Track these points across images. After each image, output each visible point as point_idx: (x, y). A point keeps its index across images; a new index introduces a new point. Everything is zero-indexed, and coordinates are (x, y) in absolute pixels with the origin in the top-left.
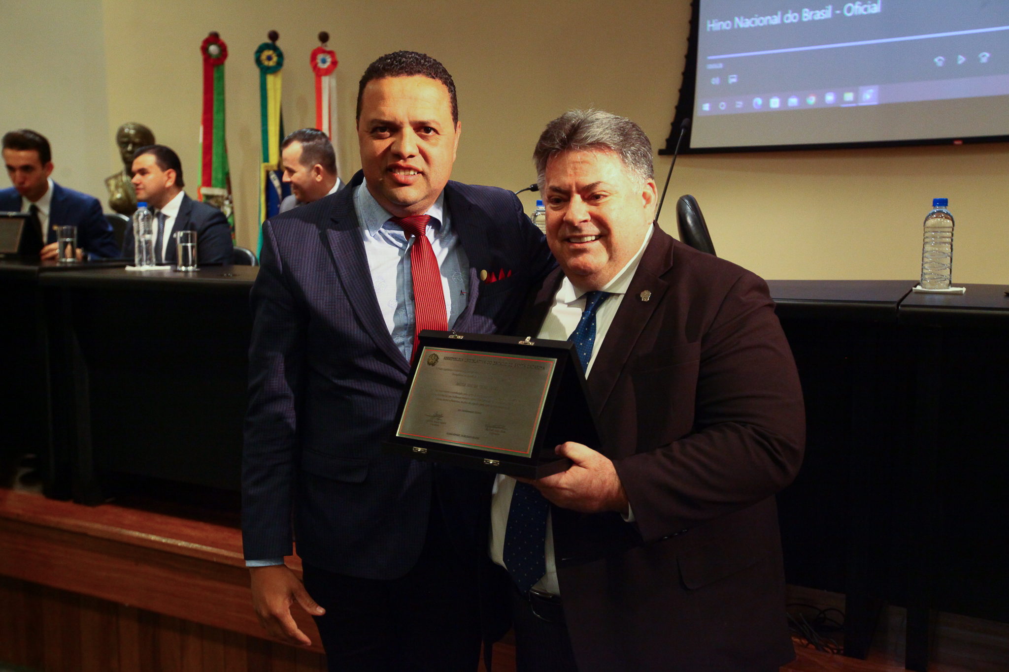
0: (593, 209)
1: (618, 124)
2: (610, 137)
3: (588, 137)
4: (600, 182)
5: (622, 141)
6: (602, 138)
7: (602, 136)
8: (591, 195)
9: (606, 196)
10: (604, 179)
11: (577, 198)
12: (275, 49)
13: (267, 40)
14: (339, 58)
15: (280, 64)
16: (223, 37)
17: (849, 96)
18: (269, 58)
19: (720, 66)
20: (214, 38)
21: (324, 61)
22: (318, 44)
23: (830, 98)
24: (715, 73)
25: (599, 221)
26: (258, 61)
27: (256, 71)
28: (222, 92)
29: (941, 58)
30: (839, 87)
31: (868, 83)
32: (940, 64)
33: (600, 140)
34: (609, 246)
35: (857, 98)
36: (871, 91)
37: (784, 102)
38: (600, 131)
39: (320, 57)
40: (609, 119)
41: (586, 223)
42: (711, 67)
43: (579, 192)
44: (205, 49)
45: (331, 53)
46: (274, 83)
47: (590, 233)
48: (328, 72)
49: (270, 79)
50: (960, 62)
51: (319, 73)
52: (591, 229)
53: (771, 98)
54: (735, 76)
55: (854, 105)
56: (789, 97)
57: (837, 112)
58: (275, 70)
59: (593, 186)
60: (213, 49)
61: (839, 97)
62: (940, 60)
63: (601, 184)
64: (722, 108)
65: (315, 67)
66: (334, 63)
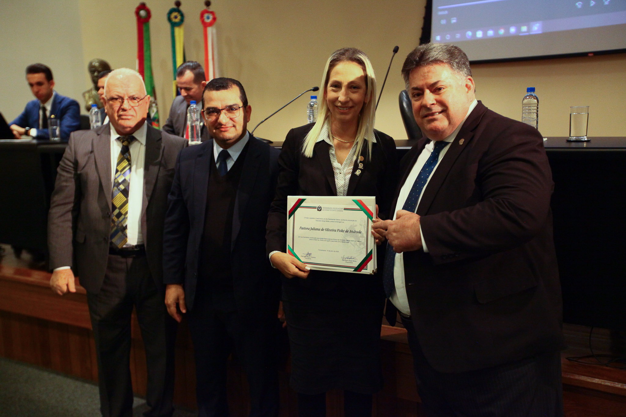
0: (437, 97)
1: (446, 48)
2: (442, 56)
3: (430, 57)
4: (440, 81)
5: (449, 57)
6: (438, 57)
7: (437, 56)
8: (435, 89)
9: (444, 88)
10: (442, 80)
11: (427, 92)
12: (179, 11)
13: (174, 6)
14: (217, 15)
15: (182, 20)
16: (149, 6)
17: (524, 29)
18: (176, 17)
19: (446, 12)
20: (143, 6)
21: (208, 18)
22: (204, 7)
23: (513, 30)
24: (443, 17)
25: (441, 103)
26: (169, 19)
27: (168, 26)
28: (149, 39)
29: (580, 3)
30: (518, 23)
31: (536, 20)
32: (579, 7)
33: (437, 58)
34: (448, 117)
35: (529, 29)
36: (538, 25)
37: (485, 33)
38: (436, 53)
39: (206, 15)
40: (441, 46)
41: (433, 105)
42: (440, 13)
43: (428, 88)
44: (137, 13)
45: (212, 13)
46: (179, 32)
47: (436, 111)
48: (211, 24)
49: (177, 30)
50: (592, 5)
51: (206, 25)
52: (437, 108)
53: (477, 31)
54: (455, 18)
55: (527, 34)
56: (488, 30)
57: (517, 38)
58: (179, 24)
59: (436, 83)
60: (143, 13)
61: (518, 29)
62: (579, 4)
63: (440, 82)
64: (447, 38)
65: (203, 22)
66: (214, 19)
